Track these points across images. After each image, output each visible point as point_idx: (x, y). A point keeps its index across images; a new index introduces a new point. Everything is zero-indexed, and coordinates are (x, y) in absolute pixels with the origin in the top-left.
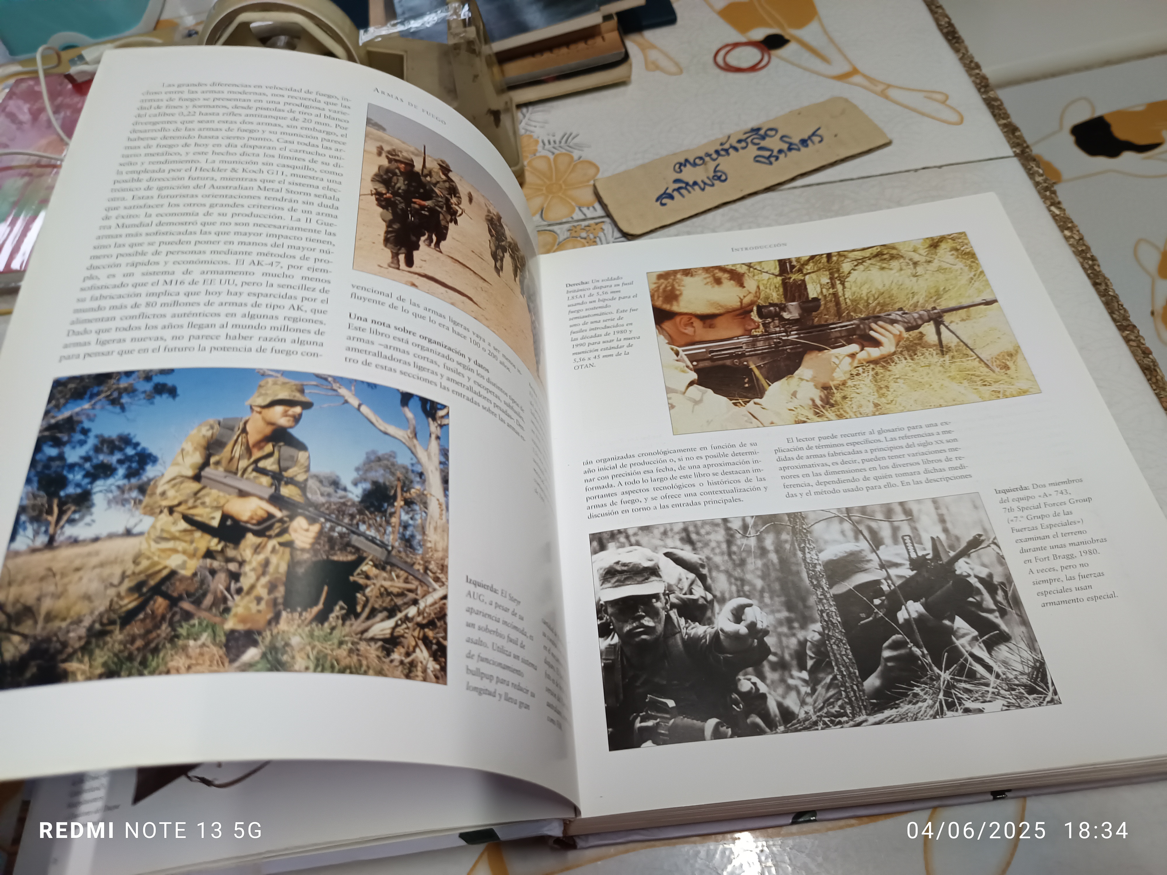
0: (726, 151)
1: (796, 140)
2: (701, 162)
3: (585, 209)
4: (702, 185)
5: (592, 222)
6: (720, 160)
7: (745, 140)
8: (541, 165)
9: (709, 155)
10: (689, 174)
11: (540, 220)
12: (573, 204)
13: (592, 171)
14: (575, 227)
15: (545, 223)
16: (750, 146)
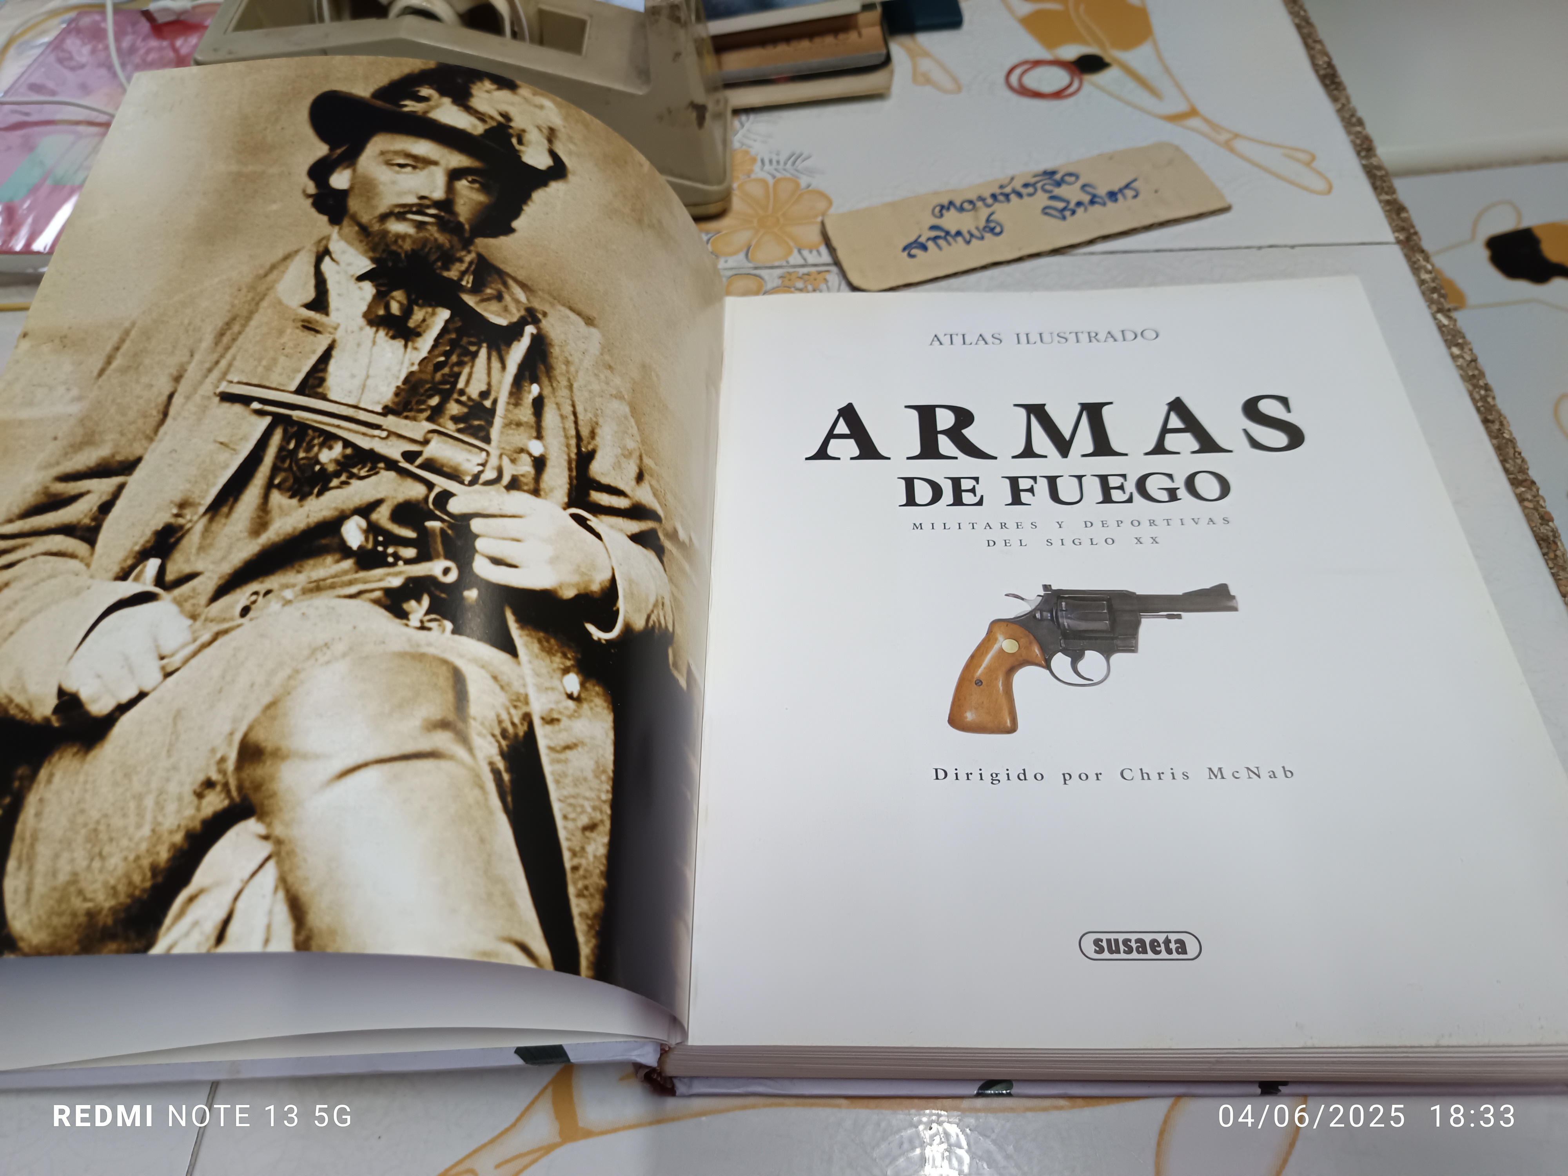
0: (1007, 196)
1: (1102, 191)
2: (971, 207)
3: (805, 253)
4: (968, 237)
5: (813, 270)
6: (997, 206)
7: (1034, 185)
8: (756, 190)
9: (982, 199)
10: (951, 221)
11: (745, 260)
12: (792, 244)
13: (822, 205)
14: (789, 273)
15: (751, 265)
16: (1040, 193)
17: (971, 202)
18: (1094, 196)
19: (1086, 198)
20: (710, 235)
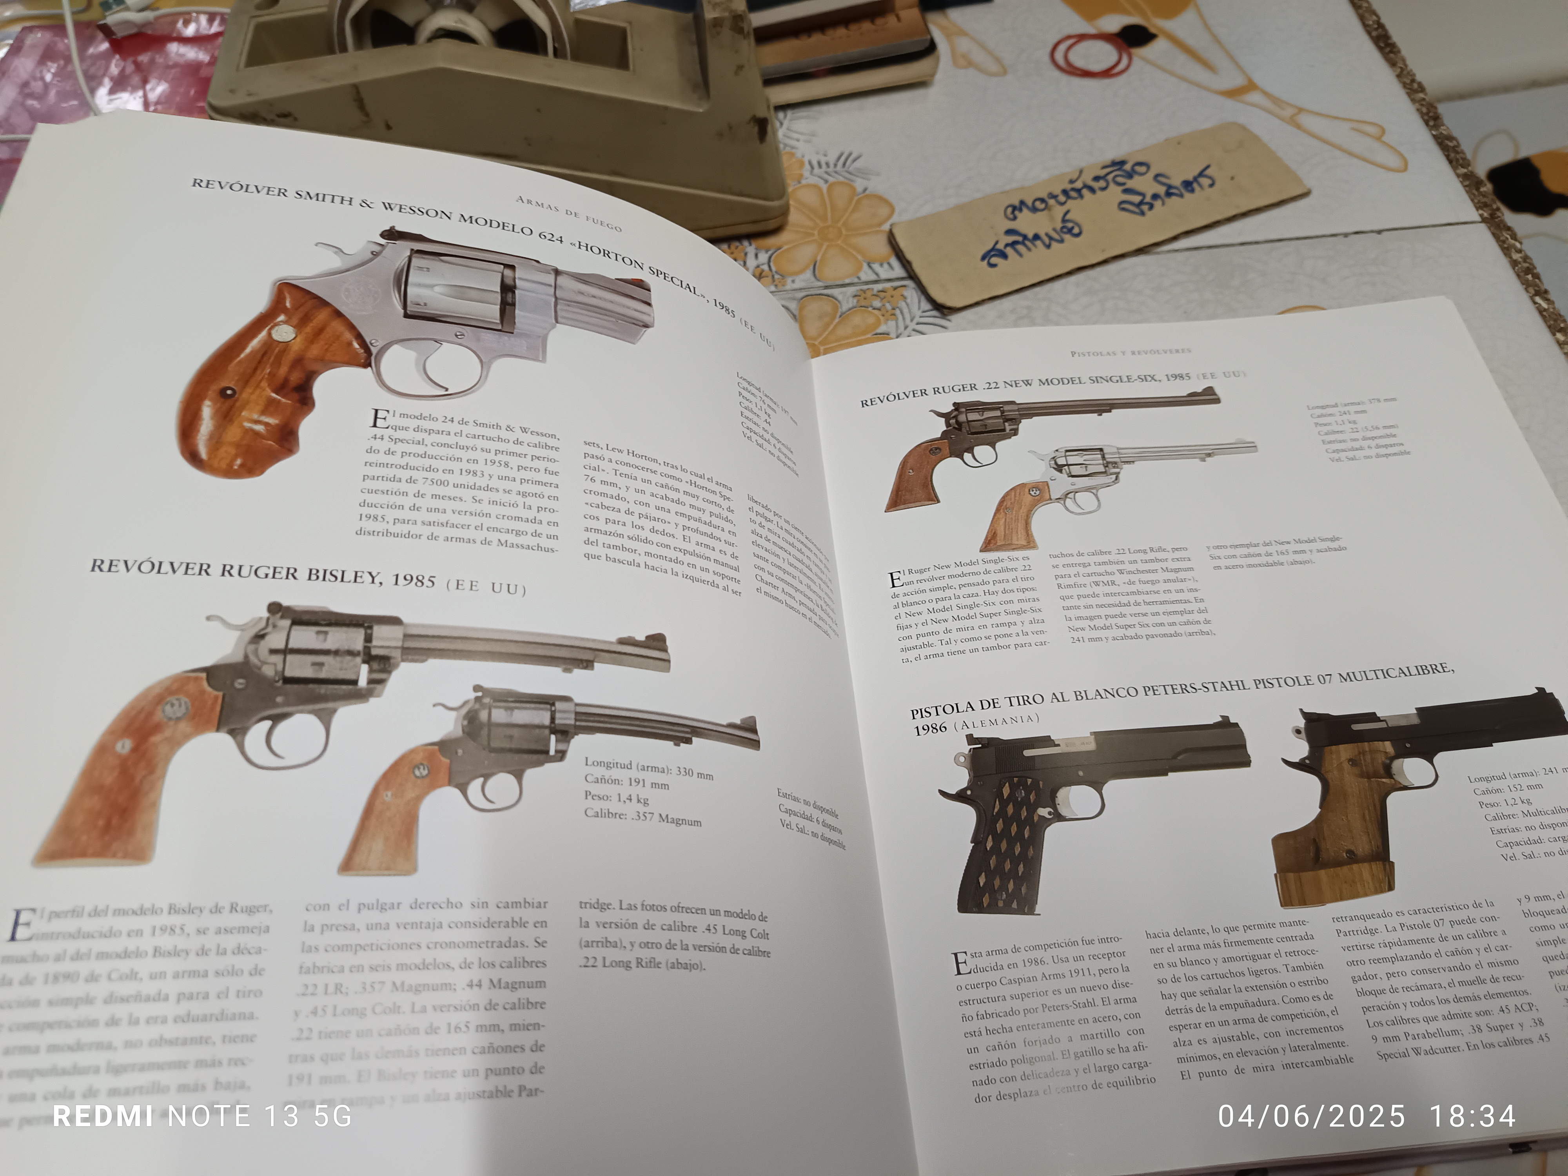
0: (1078, 191)
1: (1176, 181)
2: (1043, 206)
3: (876, 266)
4: (1047, 240)
5: (888, 285)
6: (1070, 204)
7: (1104, 178)
8: (809, 198)
9: (1053, 196)
10: (1027, 223)
11: (813, 279)
12: (860, 257)
13: (884, 211)
14: (864, 291)
15: (820, 284)
16: (1112, 186)
17: (1042, 200)
18: (1170, 187)
19: (1162, 190)
20: (770, 253)
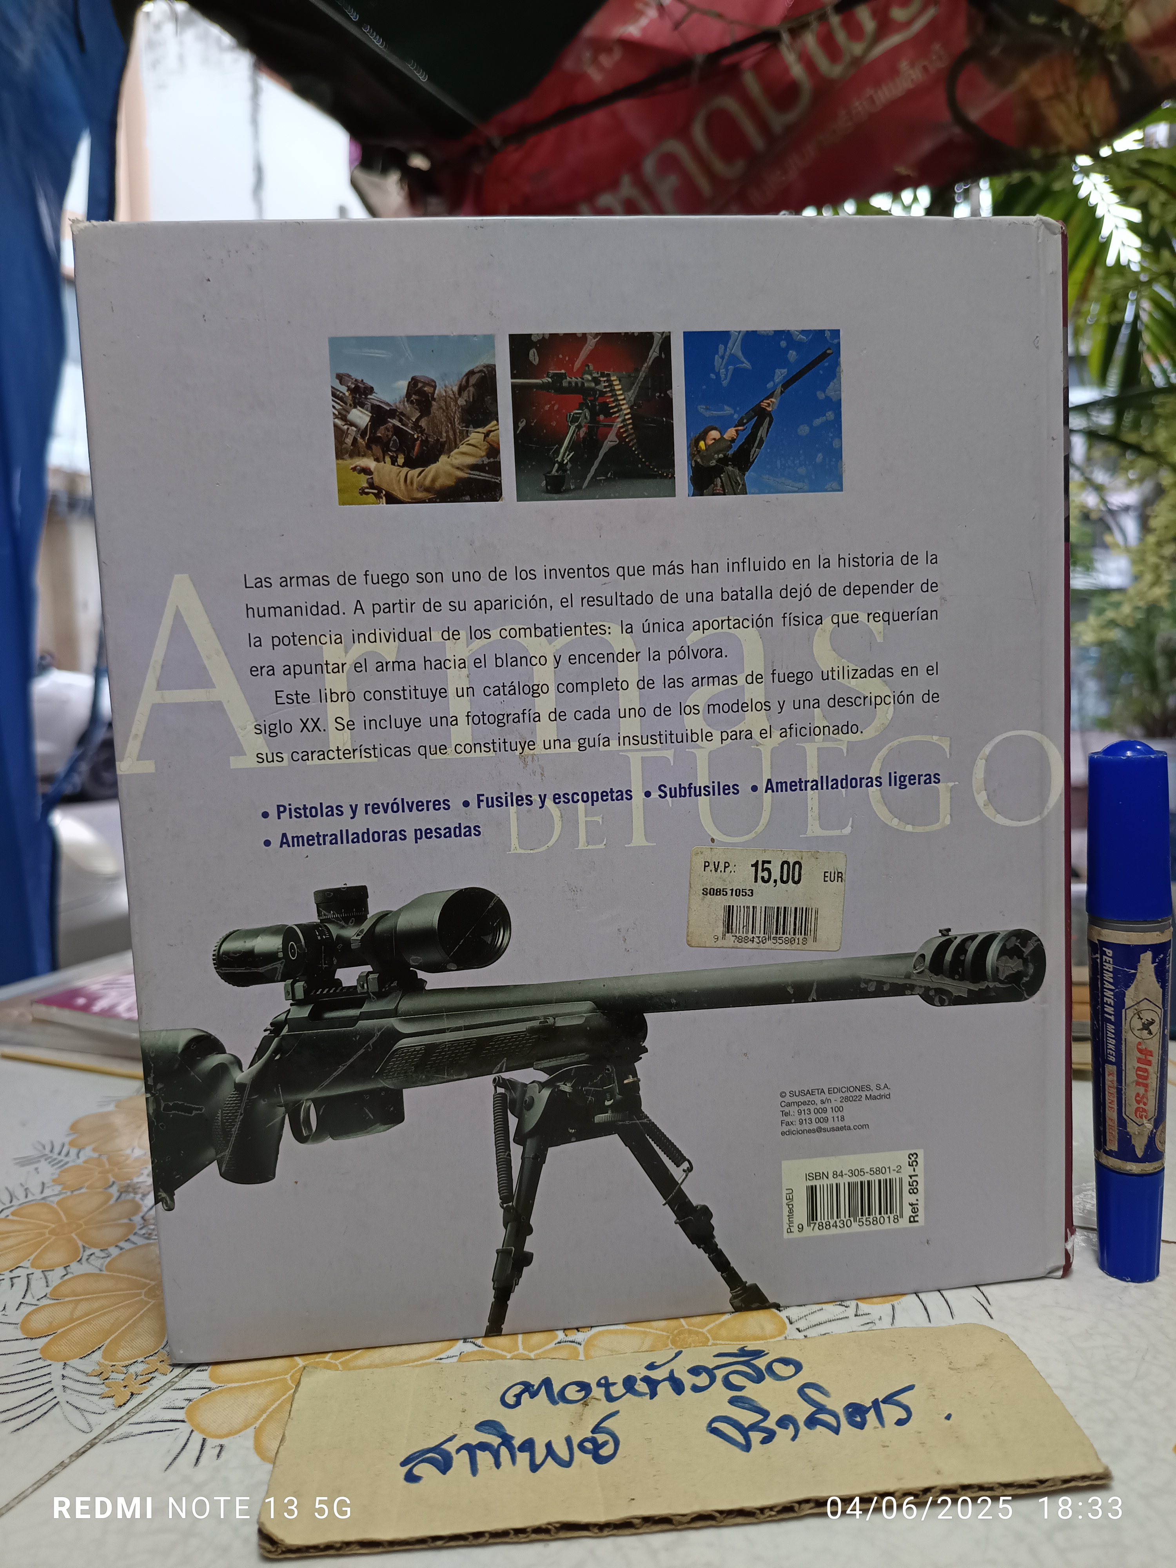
0: (653, 1384)
1: (837, 1403)
2: (577, 1396)
4: (541, 1456)
6: (626, 1402)
7: (711, 1371)
9: (605, 1384)
10: (528, 1417)
16: (717, 1387)
17: (584, 1387)
18: (821, 1409)
19: (803, 1411)
